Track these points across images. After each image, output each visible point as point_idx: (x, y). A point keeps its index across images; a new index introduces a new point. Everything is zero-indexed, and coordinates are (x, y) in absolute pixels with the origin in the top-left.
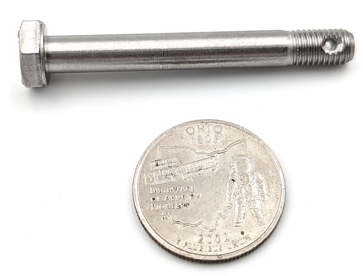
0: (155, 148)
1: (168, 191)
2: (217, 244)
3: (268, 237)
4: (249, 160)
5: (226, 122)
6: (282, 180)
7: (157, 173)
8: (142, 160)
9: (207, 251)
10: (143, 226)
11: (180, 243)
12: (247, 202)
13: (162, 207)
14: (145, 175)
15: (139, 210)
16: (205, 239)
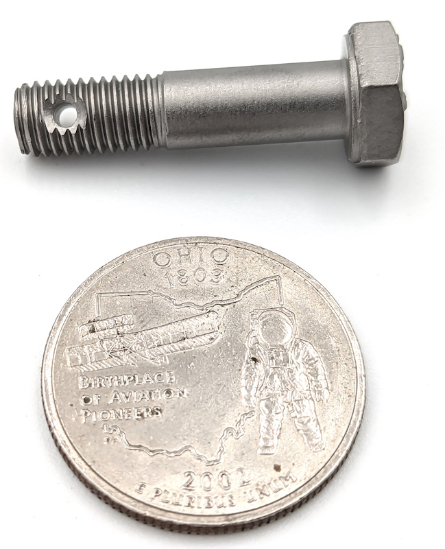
0: (89, 295)
1: (116, 383)
2: (224, 492)
3: (332, 476)
4: (286, 318)
5: (237, 242)
6: (358, 358)
7: (92, 348)
8: (60, 320)
9: (203, 507)
10: (64, 456)
11: (145, 491)
12: (286, 405)
13: (105, 416)
14: (66, 351)
15: (56, 424)
16: (198, 482)
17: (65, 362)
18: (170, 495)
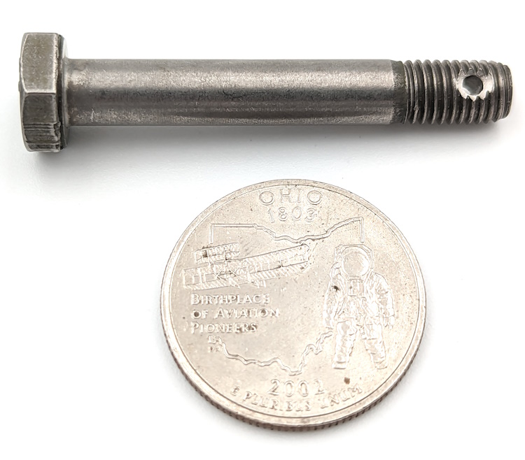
2: (302, 398)
3: (392, 389)
4: (365, 254)
5: (330, 186)
7: (204, 270)
8: (179, 245)
9: (285, 410)
10: (175, 360)
11: (238, 393)
12: (358, 328)
13: (211, 329)
14: (183, 272)
15: (170, 333)
17: (181, 281)
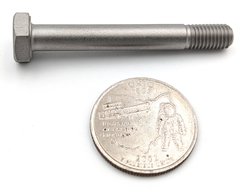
0: (107, 95)
1: (115, 125)
4: (172, 106)
5: (156, 80)
8: (97, 102)
9: (143, 167)
11: (123, 161)
12: (171, 135)
14: (99, 113)
15: (95, 137)
16: (141, 159)
17: (98, 116)
18: (132, 163)
